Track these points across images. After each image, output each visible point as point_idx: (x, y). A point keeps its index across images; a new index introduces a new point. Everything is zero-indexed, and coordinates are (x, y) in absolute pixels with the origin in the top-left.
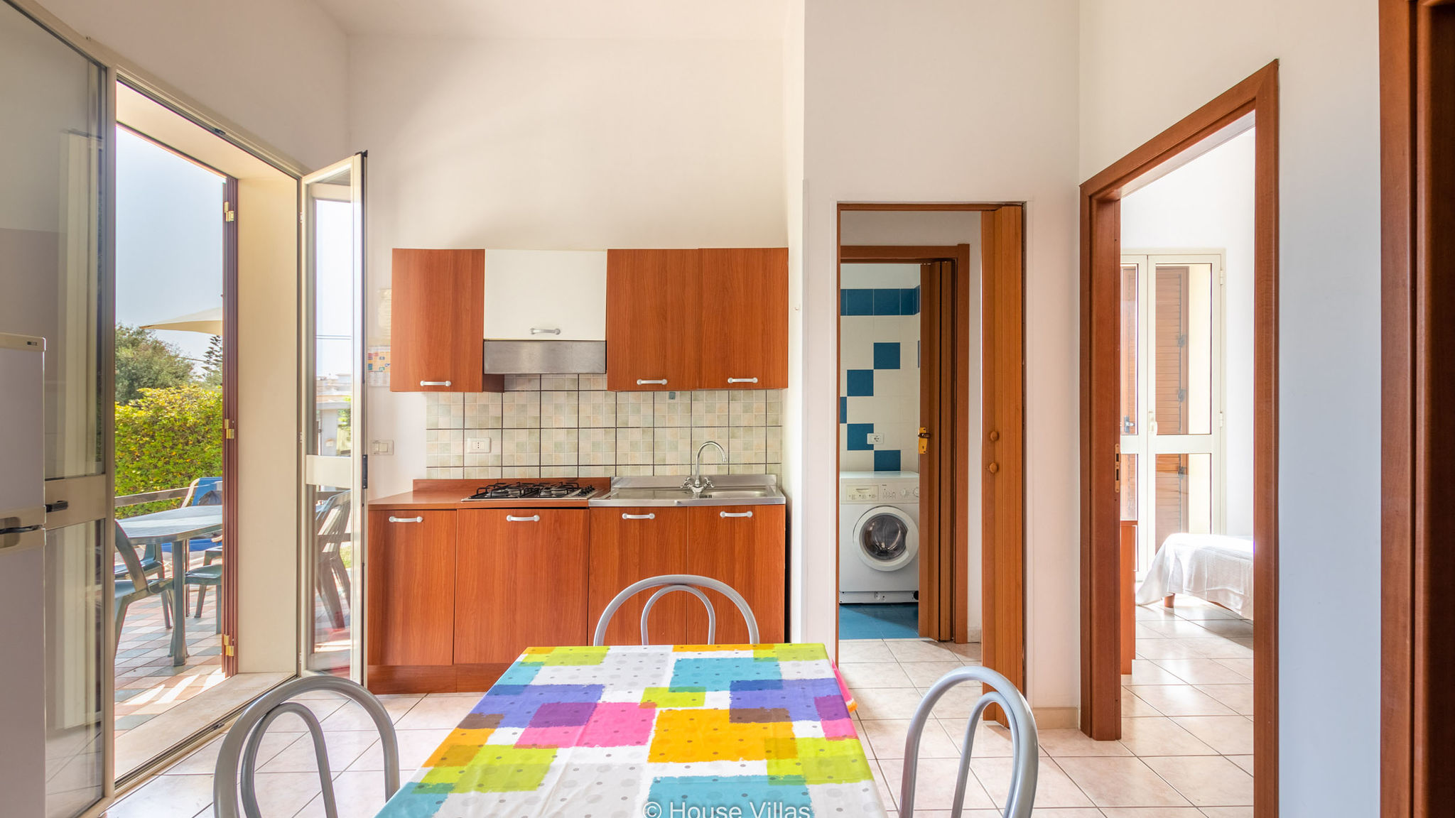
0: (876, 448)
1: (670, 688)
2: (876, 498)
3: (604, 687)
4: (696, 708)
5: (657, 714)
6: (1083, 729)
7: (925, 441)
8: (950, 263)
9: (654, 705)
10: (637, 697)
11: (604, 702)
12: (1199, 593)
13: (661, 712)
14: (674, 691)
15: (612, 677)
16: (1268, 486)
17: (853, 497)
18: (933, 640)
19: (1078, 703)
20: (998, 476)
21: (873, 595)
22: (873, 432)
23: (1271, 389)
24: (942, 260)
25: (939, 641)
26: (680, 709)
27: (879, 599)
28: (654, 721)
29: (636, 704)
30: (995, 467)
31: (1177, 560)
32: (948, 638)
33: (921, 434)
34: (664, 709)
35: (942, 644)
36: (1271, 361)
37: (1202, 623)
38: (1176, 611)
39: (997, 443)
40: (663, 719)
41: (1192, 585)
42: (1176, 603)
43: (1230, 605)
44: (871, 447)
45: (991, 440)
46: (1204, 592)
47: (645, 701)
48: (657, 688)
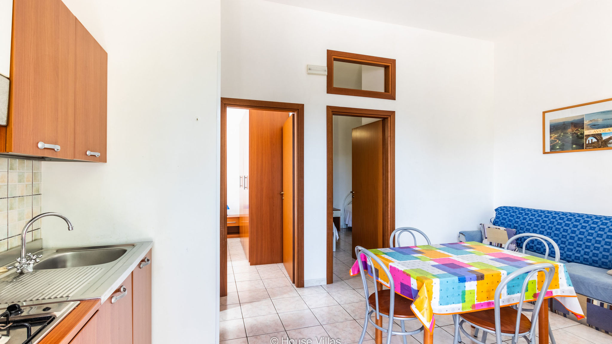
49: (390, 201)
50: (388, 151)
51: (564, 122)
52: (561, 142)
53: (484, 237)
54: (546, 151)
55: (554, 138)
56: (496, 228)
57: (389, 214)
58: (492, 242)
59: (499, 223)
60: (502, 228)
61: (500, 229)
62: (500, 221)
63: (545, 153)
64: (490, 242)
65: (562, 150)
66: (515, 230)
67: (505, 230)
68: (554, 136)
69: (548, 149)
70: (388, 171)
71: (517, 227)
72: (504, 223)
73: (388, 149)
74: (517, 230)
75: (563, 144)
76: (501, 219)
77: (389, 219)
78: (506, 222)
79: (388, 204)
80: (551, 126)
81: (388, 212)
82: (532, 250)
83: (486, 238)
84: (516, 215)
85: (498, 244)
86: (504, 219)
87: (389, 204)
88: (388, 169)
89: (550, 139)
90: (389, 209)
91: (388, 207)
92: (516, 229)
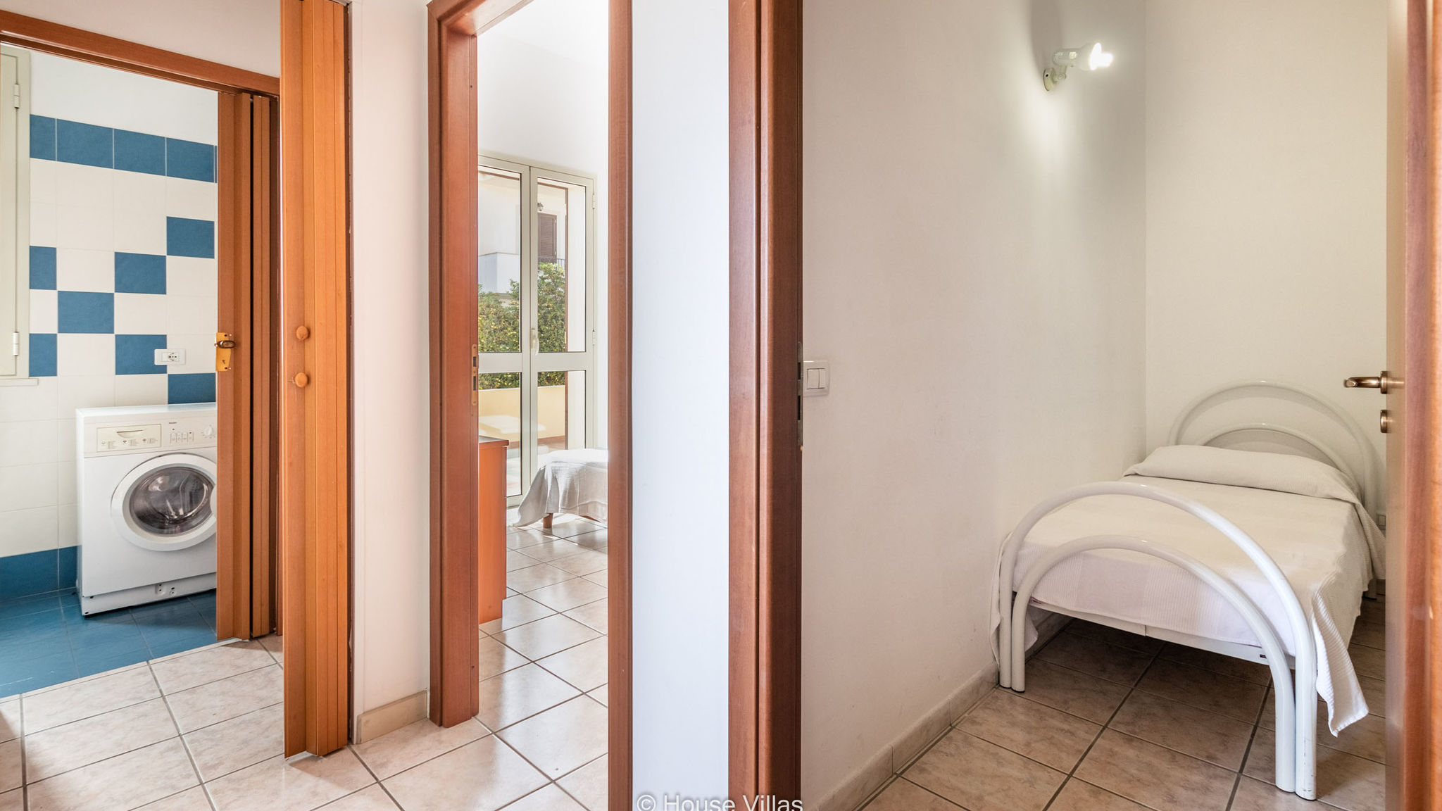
0: (170, 371)
2: (157, 444)
6: (432, 718)
7: (227, 353)
8: (266, 100)
12: (572, 509)
16: (621, 378)
17: (110, 444)
18: (240, 640)
19: (427, 685)
20: (309, 391)
21: (153, 590)
22: (165, 348)
23: (624, 258)
24: (253, 93)
25: (252, 638)
27: (164, 594)
30: (304, 379)
31: (555, 479)
32: (266, 630)
33: (218, 343)
35: (256, 643)
36: (625, 222)
37: (575, 539)
38: (554, 531)
39: (308, 344)
41: (567, 501)
42: (555, 522)
43: (598, 516)
44: (162, 369)
45: (297, 338)
46: (576, 507)
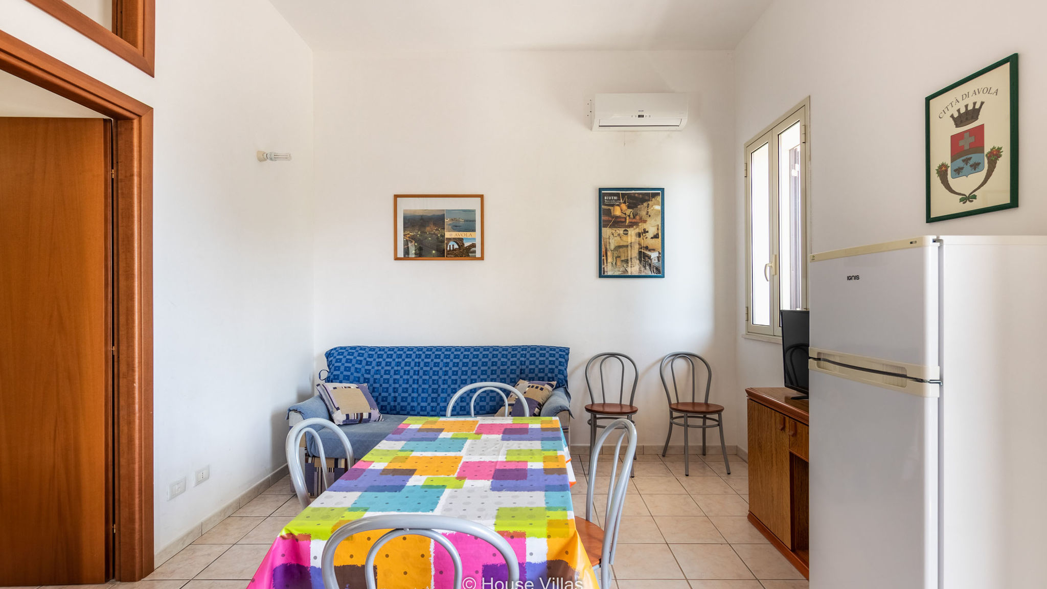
1: (445, 488)
3: (491, 489)
4: (433, 476)
5: (456, 474)
9: (457, 478)
10: (468, 483)
11: (488, 480)
13: (454, 475)
14: (443, 486)
15: (486, 497)
26: (443, 476)
28: (458, 470)
29: (469, 479)
34: (452, 476)
40: (453, 472)
47: (463, 481)
48: (454, 488)
49: (140, 362)
50: (133, 216)
51: (422, 216)
52: (418, 245)
53: (332, 409)
54: (398, 256)
55: (409, 237)
56: (345, 387)
57: (137, 400)
58: (348, 414)
59: (341, 377)
60: (353, 386)
61: (350, 387)
62: (342, 373)
63: (397, 259)
64: (346, 415)
65: (420, 257)
66: (366, 384)
67: (357, 388)
68: (409, 234)
69: (401, 254)
70: (133, 274)
71: (368, 379)
72: (348, 376)
73: (133, 211)
74: (369, 384)
75: (420, 247)
76: (343, 371)
77: (137, 415)
78: (352, 374)
79: (133, 371)
80: (405, 218)
81: (134, 394)
82: (395, 412)
83: (338, 409)
84: (365, 359)
85: (357, 414)
86: (348, 369)
87: (137, 369)
88: (133, 270)
89: (404, 238)
90: (136, 385)
91: (134, 379)
92: (368, 382)
